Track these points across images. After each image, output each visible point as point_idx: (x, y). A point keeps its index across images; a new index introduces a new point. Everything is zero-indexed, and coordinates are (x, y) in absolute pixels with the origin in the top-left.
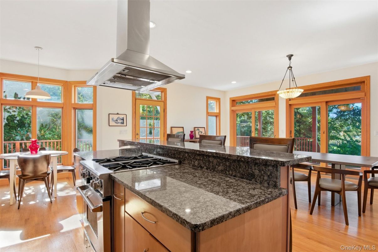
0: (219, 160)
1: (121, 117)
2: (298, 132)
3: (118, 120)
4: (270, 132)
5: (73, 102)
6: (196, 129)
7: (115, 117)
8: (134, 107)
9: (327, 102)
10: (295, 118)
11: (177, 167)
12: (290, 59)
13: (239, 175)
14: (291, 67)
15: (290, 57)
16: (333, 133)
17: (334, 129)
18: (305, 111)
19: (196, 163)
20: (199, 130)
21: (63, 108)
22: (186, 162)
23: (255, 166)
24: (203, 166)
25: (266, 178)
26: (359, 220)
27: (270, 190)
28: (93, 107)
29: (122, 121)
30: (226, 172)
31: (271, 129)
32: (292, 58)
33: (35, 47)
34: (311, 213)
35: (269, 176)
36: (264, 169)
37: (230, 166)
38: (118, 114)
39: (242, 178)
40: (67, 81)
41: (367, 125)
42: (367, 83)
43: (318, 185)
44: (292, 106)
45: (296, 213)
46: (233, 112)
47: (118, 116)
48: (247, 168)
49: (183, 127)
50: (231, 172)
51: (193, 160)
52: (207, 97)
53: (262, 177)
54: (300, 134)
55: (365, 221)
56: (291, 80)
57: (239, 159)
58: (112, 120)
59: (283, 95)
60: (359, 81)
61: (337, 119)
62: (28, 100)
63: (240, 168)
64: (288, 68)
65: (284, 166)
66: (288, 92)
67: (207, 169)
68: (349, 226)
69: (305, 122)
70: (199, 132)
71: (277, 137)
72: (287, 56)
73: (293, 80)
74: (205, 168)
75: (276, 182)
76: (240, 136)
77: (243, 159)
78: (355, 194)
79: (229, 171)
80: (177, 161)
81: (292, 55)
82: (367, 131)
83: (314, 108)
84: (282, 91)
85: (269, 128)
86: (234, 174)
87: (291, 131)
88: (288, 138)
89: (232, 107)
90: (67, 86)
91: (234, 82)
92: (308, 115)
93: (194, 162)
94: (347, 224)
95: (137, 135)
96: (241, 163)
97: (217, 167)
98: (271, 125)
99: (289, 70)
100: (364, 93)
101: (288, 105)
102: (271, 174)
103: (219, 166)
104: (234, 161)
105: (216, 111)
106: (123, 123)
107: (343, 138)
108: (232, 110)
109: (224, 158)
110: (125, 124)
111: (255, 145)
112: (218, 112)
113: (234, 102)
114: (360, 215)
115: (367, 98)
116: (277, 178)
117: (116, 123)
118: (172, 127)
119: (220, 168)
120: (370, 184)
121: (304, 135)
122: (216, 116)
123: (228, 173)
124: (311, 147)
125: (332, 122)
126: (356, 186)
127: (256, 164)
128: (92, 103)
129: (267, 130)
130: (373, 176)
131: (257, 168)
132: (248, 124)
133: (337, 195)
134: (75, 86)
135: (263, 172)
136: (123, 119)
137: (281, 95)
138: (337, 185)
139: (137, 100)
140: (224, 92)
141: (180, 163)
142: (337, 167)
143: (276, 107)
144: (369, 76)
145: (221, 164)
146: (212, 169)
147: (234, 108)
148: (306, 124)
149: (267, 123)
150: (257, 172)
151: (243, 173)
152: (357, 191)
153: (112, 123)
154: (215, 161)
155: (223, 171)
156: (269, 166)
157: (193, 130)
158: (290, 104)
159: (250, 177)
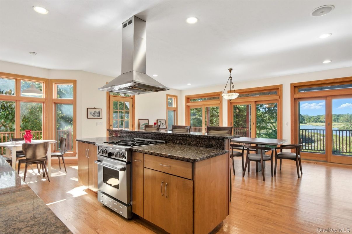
0: (193, 139)
1: (97, 111)
2: (237, 123)
3: (95, 114)
4: (215, 124)
5: (54, 98)
6: (159, 121)
7: (93, 111)
8: (108, 102)
9: (255, 102)
10: (234, 112)
11: (164, 145)
12: (230, 72)
13: (204, 146)
14: (231, 78)
15: (230, 70)
16: (263, 124)
17: (263, 121)
18: (243, 106)
19: (178, 142)
20: (161, 122)
21: (44, 103)
22: (171, 141)
23: (213, 140)
24: (182, 143)
25: (219, 146)
26: (272, 179)
27: (221, 151)
28: (73, 102)
29: (98, 114)
30: (197, 145)
31: (216, 121)
32: (232, 70)
33: (30, 52)
34: (243, 176)
35: (220, 145)
36: (218, 141)
37: (199, 142)
38: (95, 108)
39: (206, 147)
40: (48, 79)
41: (280, 119)
42: (280, 89)
43: (247, 158)
44: (232, 104)
45: (234, 177)
46: (188, 107)
47: (95, 110)
48: (209, 142)
49: (148, 120)
50: (200, 145)
51: (176, 140)
52: (167, 94)
53: (217, 145)
54: (238, 125)
55: (275, 179)
56: (231, 86)
57: (204, 137)
58: (90, 113)
59: (226, 97)
60: (276, 87)
61: (266, 113)
62: (13, 95)
63: (205, 142)
64: (229, 78)
65: (227, 139)
66: (229, 95)
67: (185, 145)
68: (265, 182)
69: (242, 115)
70: (161, 124)
71: (221, 126)
72: (228, 69)
73: (232, 87)
74: (184, 144)
75: (223, 147)
76: (193, 127)
77: (207, 137)
78: (269, 162)
79: (199, 145)
80: (164, 141)
81: (232, 69)
82: (280, 123)
83: (248, 106)
84: (226, 94)
85: (214, 120)
86: (202, 146)
87: (231, 123)
88: (229, 126)
89: (187, 103)
90: (48, 83)
91: (189, 84)
92: (245, 109)
93: (176, 141)
94: (264, 180)
95: (111, 126)
96: (206, 140)
97: (191, 143)
98: (216, 118)
99: (229, 79)
100: (279, 97)
101: (229, 103)
102: (221, 144)
103: (193, 142)
104: (202, 138)
105: (174, 106)
106: (99, 116)
107: (269, 127)
108: (187, 106)
109: (196, 137)
110: (101, 117)
111: (210, 131)
112: (176, 107)
113: (188, 99)
114: (272, 176)
115: (280, 100)
116: (224, 145)
117: (93, 116)
118: (139, 120)
119: (193, 143)
120: (279, 156)
121: (241, 125)
122: (174, 111)
123: (198, 145)
124: (246, 135)
125: (262, 115)
126: (269, 157)
127: (214, 139)
128: (73, 99)
129: (213, 122)
130: (281, 151)
131: (214, 141)
132: (197, 116)
133: (260, 164)
134: (55, 84)
135: (217, 143)
136: (99, 113)
137: (224, 97)
138: (258, 157)
139: (111, 97)
140: (181, 91)
141: (166, 142)
142: (259, 146)
143: (221, 104)
144: (282, 85)
145: (194, 141)
146: (188, 144)
147: (188, 104)
148: (243, 117)
149: (212, 116)
150: (214, 143)
151: (207, 145)
152: (270, 161)
153: (90, 116)
154: (190, 140)
155: (195, 145)
156: (220, 139)
157: (156, 122)
158: (230, 102)
159: (211, 146)
